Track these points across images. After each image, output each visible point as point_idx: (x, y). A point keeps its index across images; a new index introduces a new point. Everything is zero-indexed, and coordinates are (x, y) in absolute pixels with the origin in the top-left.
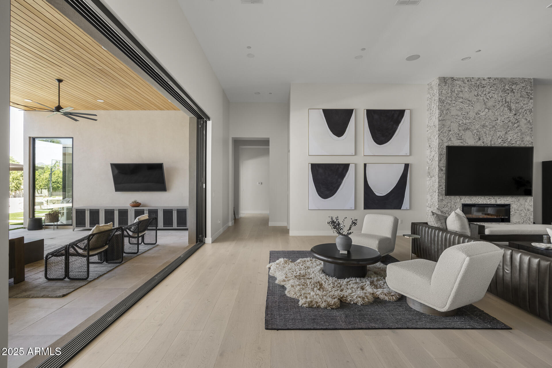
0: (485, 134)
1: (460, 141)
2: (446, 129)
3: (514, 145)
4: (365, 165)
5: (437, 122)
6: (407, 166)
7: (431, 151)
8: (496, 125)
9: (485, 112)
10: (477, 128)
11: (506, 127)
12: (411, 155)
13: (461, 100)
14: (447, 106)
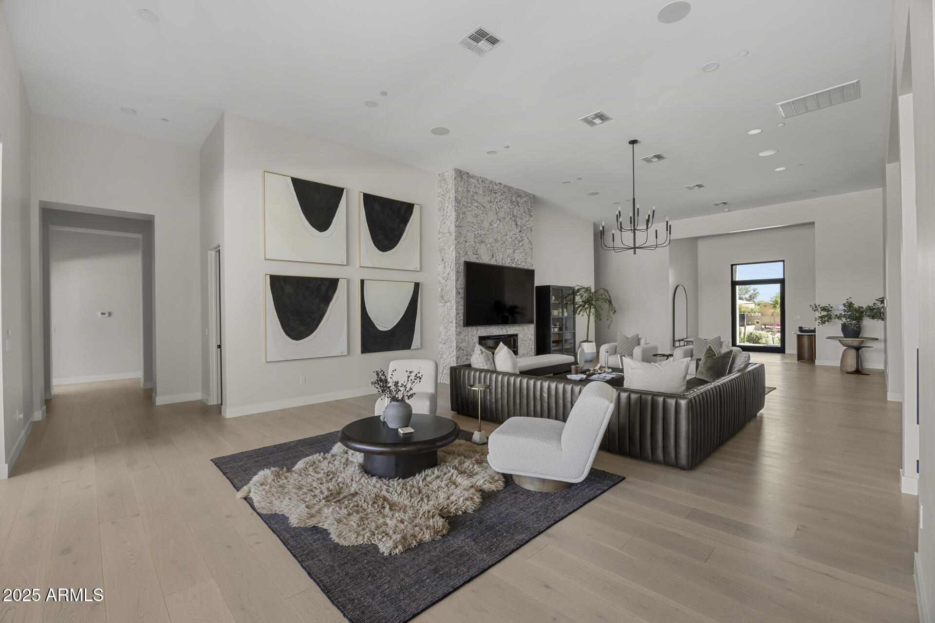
0: (497, 251)
1: (477, 256)
2: (462, 238)
3: (520, 266)
4: (362, 282)
5: (453, 229)
6: (417, 286)
7: (445, 267)
8: (506, 241)
9: (497, 224)
10: (491, 242)
12: (421, 270)
13: (476, 204)
14: (464, 209)
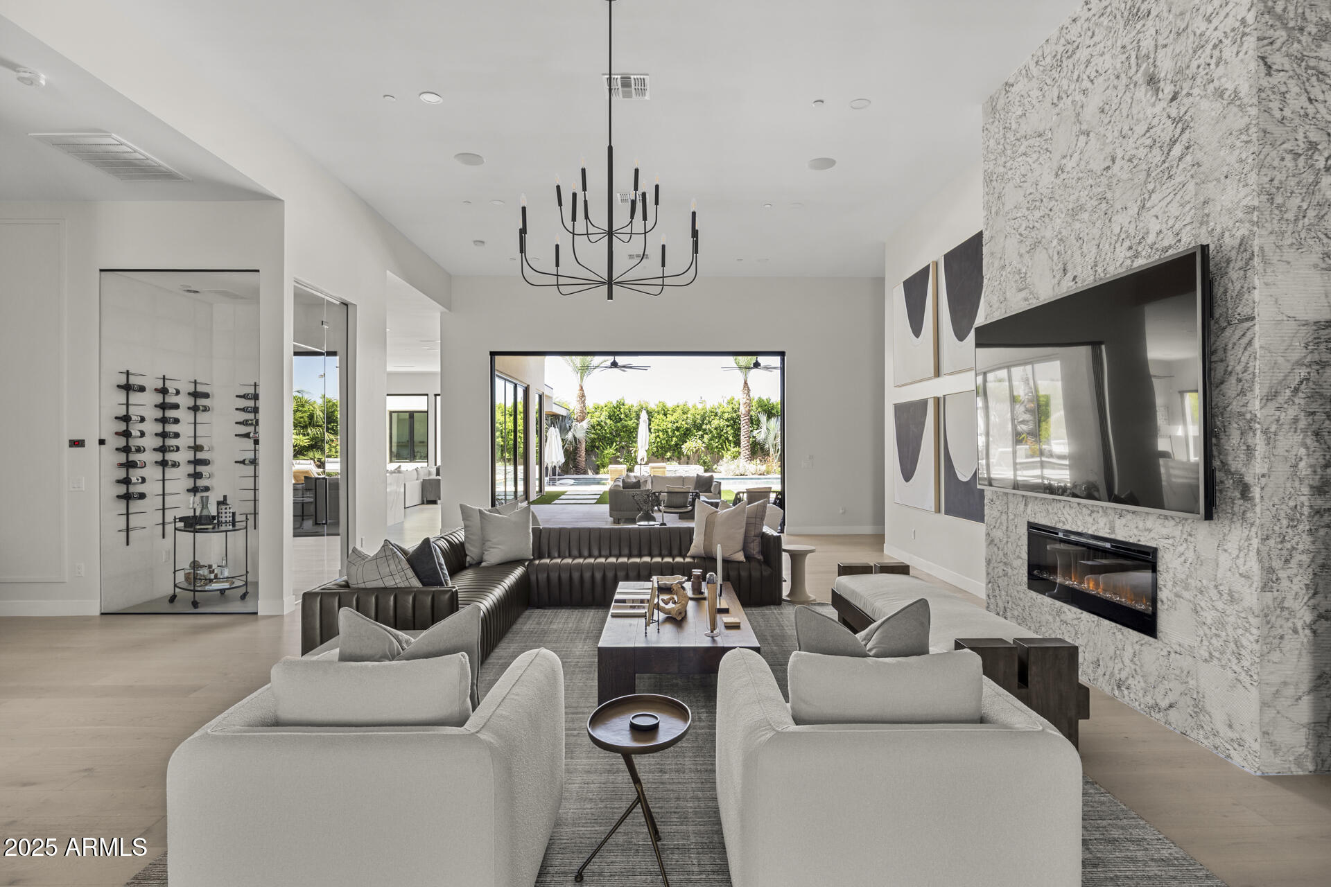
0: (1078, 245)
1: (1024, 294)
4: (944, 399)
8: (1109, 186)
9: (1079, 152)
10: (1058, 227)
11: (1142, 176)
